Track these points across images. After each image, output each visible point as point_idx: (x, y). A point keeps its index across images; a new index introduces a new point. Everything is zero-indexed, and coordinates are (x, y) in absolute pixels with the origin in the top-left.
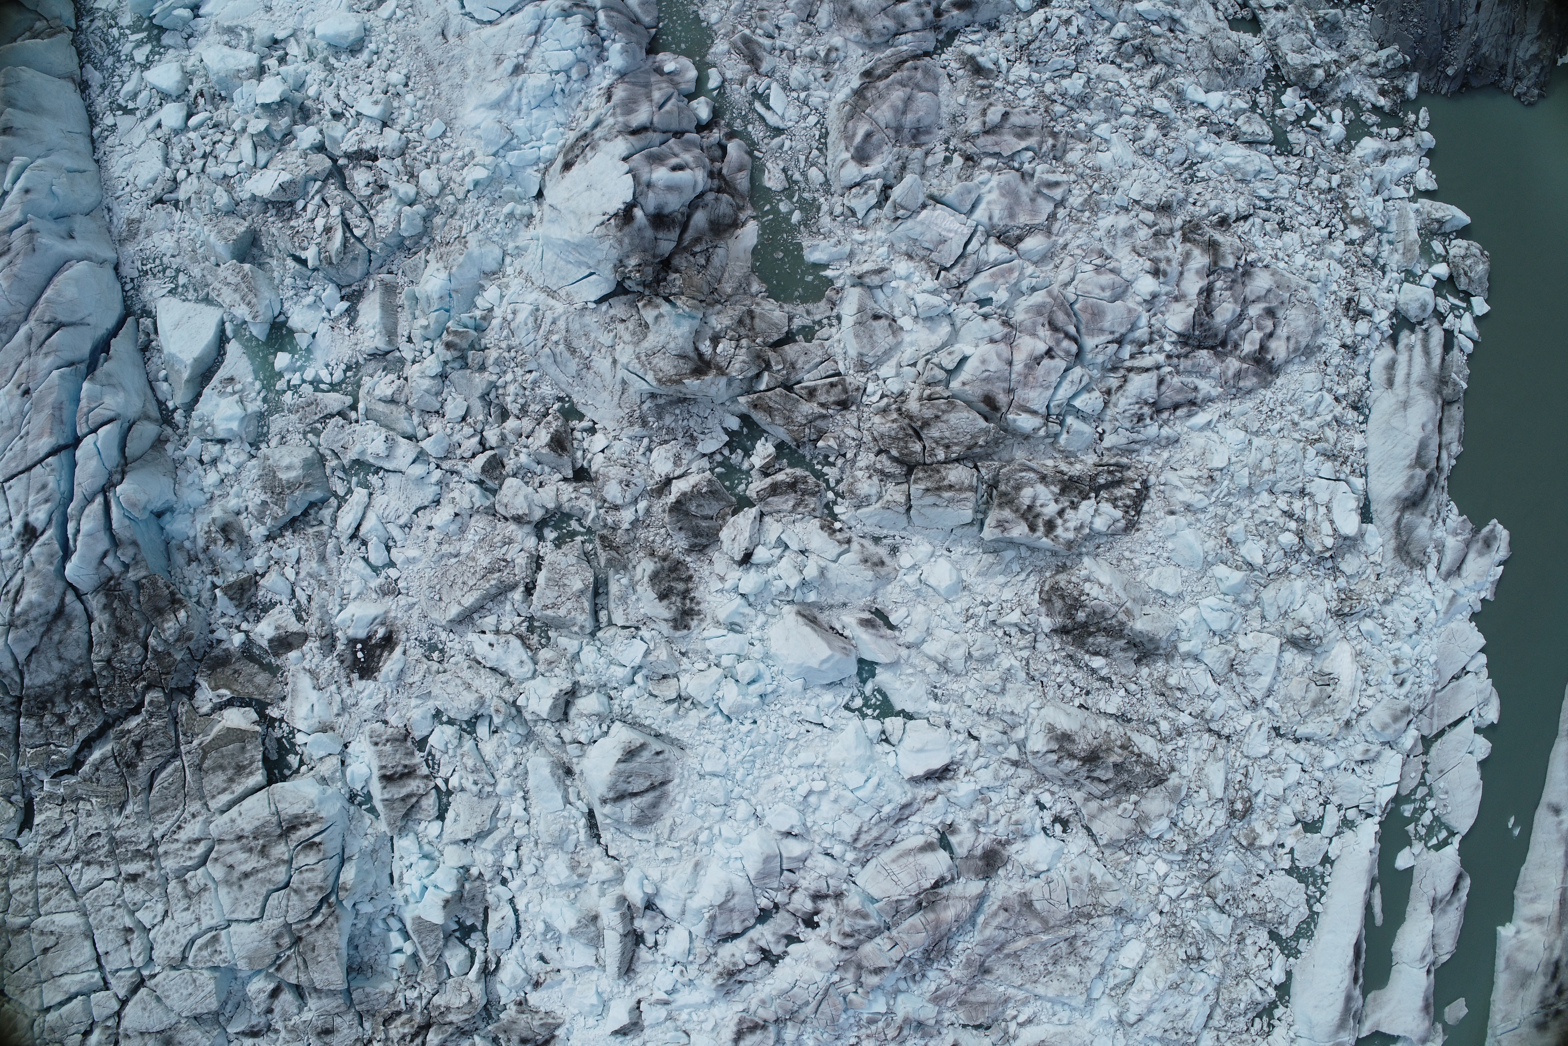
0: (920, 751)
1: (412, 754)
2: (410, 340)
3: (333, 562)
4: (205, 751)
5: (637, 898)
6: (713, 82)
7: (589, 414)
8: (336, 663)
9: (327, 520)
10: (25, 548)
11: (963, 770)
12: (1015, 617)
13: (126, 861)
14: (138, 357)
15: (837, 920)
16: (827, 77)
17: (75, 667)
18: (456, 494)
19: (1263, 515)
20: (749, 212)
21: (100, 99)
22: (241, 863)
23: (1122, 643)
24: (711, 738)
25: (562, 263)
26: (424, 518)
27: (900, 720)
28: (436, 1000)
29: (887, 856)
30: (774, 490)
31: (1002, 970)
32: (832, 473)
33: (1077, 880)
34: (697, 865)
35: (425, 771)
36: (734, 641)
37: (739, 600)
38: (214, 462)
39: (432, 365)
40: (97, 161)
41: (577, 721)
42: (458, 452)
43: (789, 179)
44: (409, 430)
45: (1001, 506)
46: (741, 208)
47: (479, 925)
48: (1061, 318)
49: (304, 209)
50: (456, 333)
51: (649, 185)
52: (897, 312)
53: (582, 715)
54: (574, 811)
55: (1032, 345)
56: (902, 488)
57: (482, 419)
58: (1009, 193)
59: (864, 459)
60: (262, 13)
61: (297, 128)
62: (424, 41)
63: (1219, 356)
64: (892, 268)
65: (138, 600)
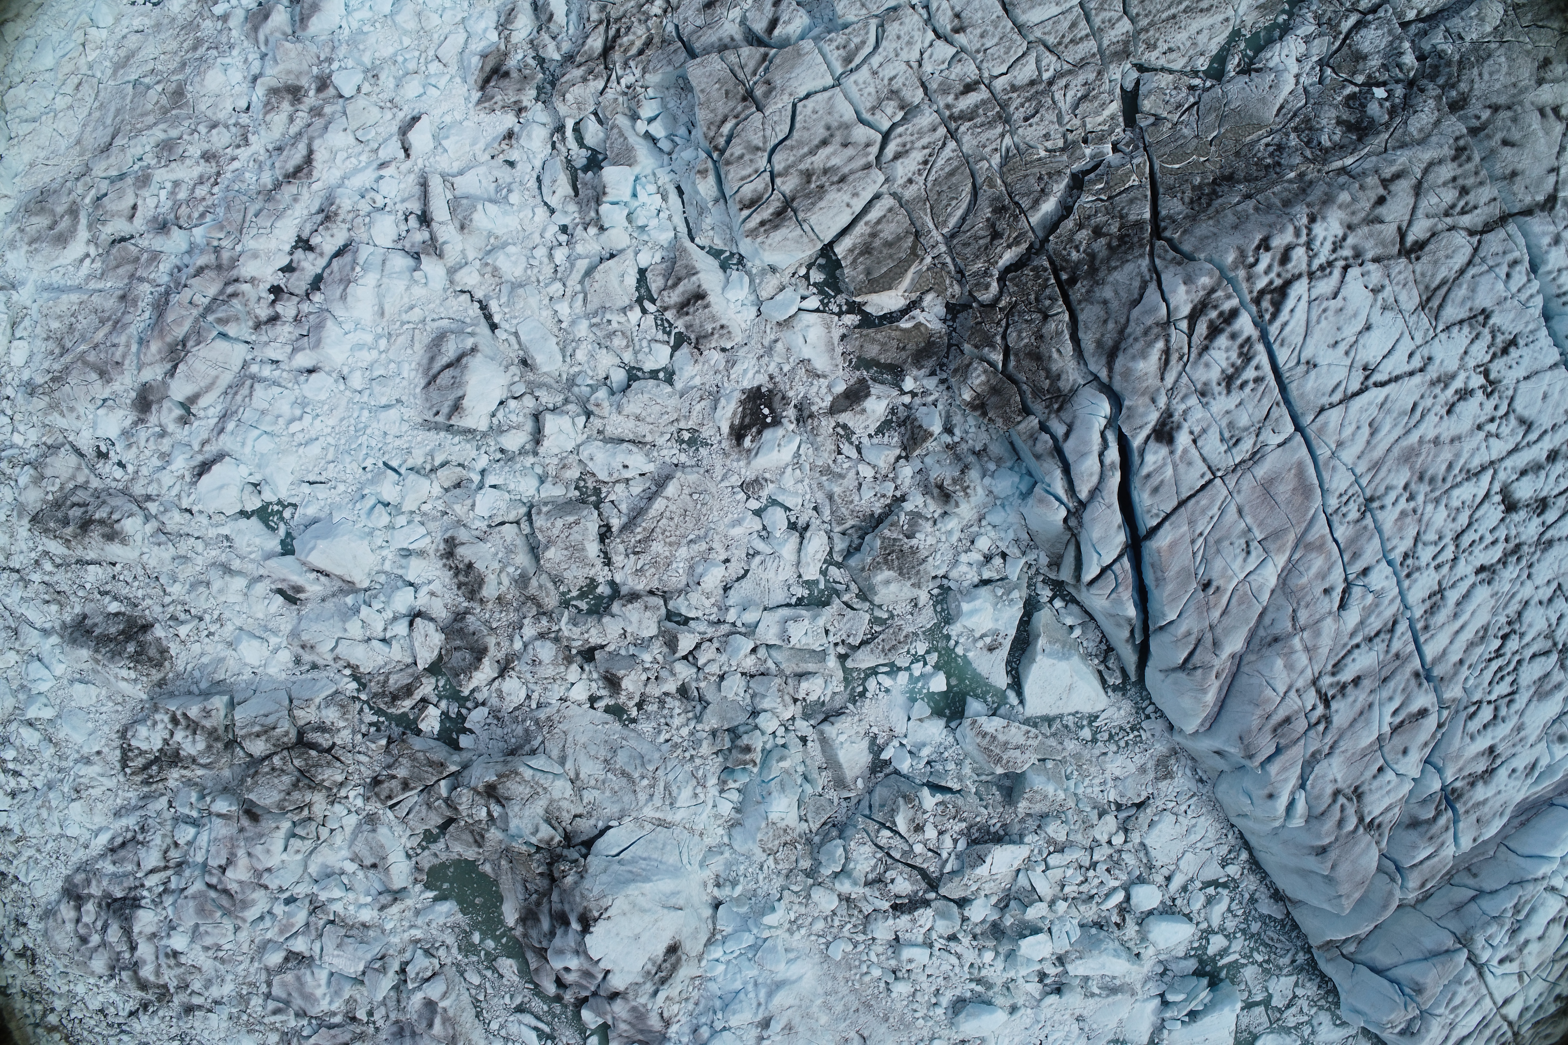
0: (221, 487)
1: (688, 327)
2: (804, 740)
3: (820, 497)
4: (914, 254)
5: (428, 263)
7: (599, 715)
8: (791, 394)
9: (837, 538)
10: (1168, 414)
11: (188, 479)
12: (183, 631)
13: (984, 102)
14: (1114, 642)
15: (252, 304)
17: (1088, 297)
18: (707, 603)
19: (35, 768)
20: (517, 934)
21: (1253, 887)
22: (834, 153)
23: (97, 631)
24: (398, 442)
25: (655, 856)
26: (736, 569)
27: (249, 508)
28: (601, 84)
29: (227, 378)
30: (408, 691)
31: (110, 304)
32: (370, 717)
33: (72, 409)
34: (382, 314)
35: (669, 315)
36: (402, 540)
37: (410, 578)
38: (988, 558)
39: (769, 723)
40: (1232, 827)
41: (521, 419)
42: (716, 644)
43: (495, 970)
44: (774, 653)
45: (215, 730)
46: (525, 935)
47: (580, 174)
48: (225, 902)
49: (955, 841)
50: (745, 763)
51: (577, 953)
52: (361, 874)
53: (518, 427)
54: (506, 325)
55: (238, 874)
56: (301, 723)
57: (703, 685)
58: (309, 997)
59: (344, 737)
60: (1085, 1013)
61: (995, 917)
62: (883, 1029)
63: (107, 895)
64: (375, 913)
65: (1022, 393)
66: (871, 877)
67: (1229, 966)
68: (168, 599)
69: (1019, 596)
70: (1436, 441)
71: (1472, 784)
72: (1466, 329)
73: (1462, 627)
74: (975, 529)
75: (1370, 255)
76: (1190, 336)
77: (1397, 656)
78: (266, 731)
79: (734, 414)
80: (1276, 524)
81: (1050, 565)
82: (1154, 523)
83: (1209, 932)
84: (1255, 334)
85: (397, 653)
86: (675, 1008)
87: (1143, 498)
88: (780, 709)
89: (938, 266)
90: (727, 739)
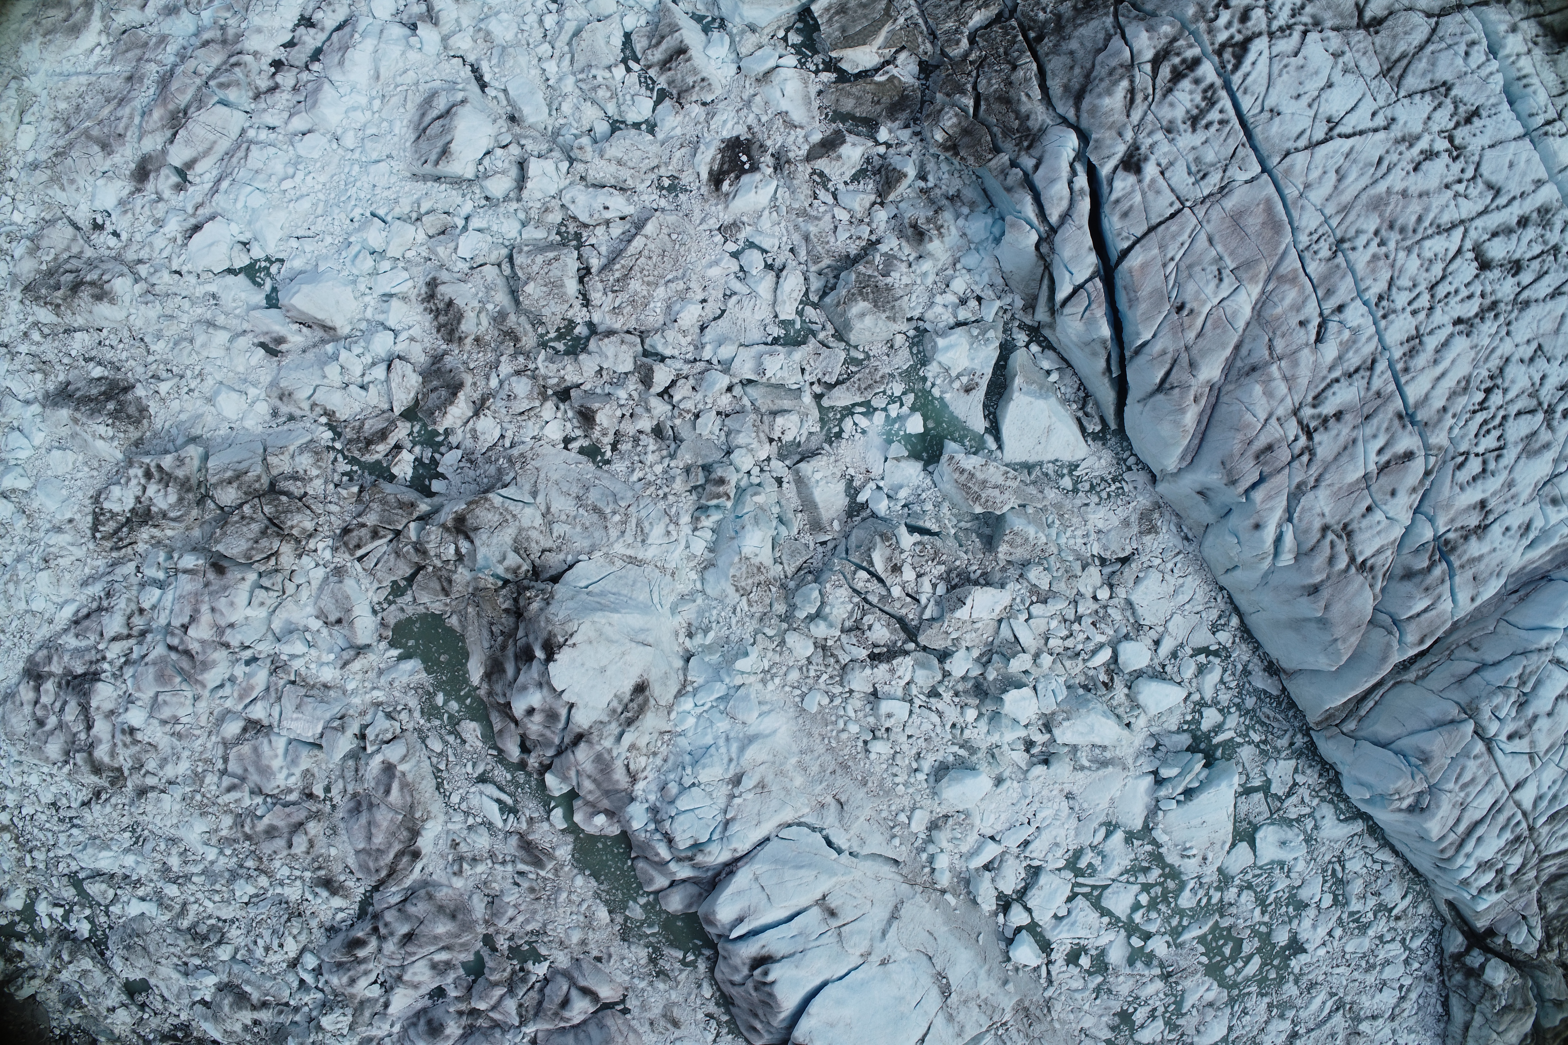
0: (211, 245)
1: (670, 82)
2: (779, 481)
3: (796, 238)
4: (888, 15)
5: (424, 30)
6: (558, 814)
7: (573, 455)
8: (769, 143)
10: (1135, 147)
11: (179, 240)
12: (164, 388)
14: (1091, 388)
15: (253, 75)
16: (455, 845)
17: (1055, 50)
18: (684, 341)
19: (6, 543)
20: (482, 692)
21: (1245, 658)
23: (78, 394)
24: (386, 193)
25: (625, 592)
26: (713, 308)
27: (237, 266)
29: (224, 145)
30: (383, 435)
31: (117, 84)
32: (343, 466)
33: (72, 182)
34: (378, 78)
35: (652, 72)
36: (384, 285)
37: (391, 323)
38: (963, 302)
39: (744, 460)
40: (1222, 589)
41: (506, 166)
42: (692, 381)
43: (458, 735)
44: (749, 389)
45: (188, 479)
46: (490, 693)
48: (185, 664)
49: (934, 586)
50: (718, 496)
51: (540, 685)
52: (325, 632)
53: (503, 173)
54: (496, 84)
55: (201, 632)
56: (275, 472)
57: (678, 422)
58: (265, 771)
59: (316, 487)
60: (1075, 790)
61: (976, 672)
62: (861, 793)
63: (68, 672)
64: (338, 672)
65: (993, 136)
66: (848, 624)
67: (1225, 744)
68: (151, 359)
69: (995, 337)
70: (1404, 194)
71: (1466, 538)
72: (1428, 98)
73: (1443, 375)
74: (950, 272)
75: (1329, 24)
76: (1154, 78)
77: (1378, 394)
78: (238, 476)
79: (714, 159)
80: (1247, 254)
81: (1025, 309)
82: (1125, 245)
83: (1202, 704)
84: (1219, 82)
85: (374, 398)
86: (643, 761)
87: (1112, 222)
88: (755, 445)
89: (911, 25)
90: (701, 474)
